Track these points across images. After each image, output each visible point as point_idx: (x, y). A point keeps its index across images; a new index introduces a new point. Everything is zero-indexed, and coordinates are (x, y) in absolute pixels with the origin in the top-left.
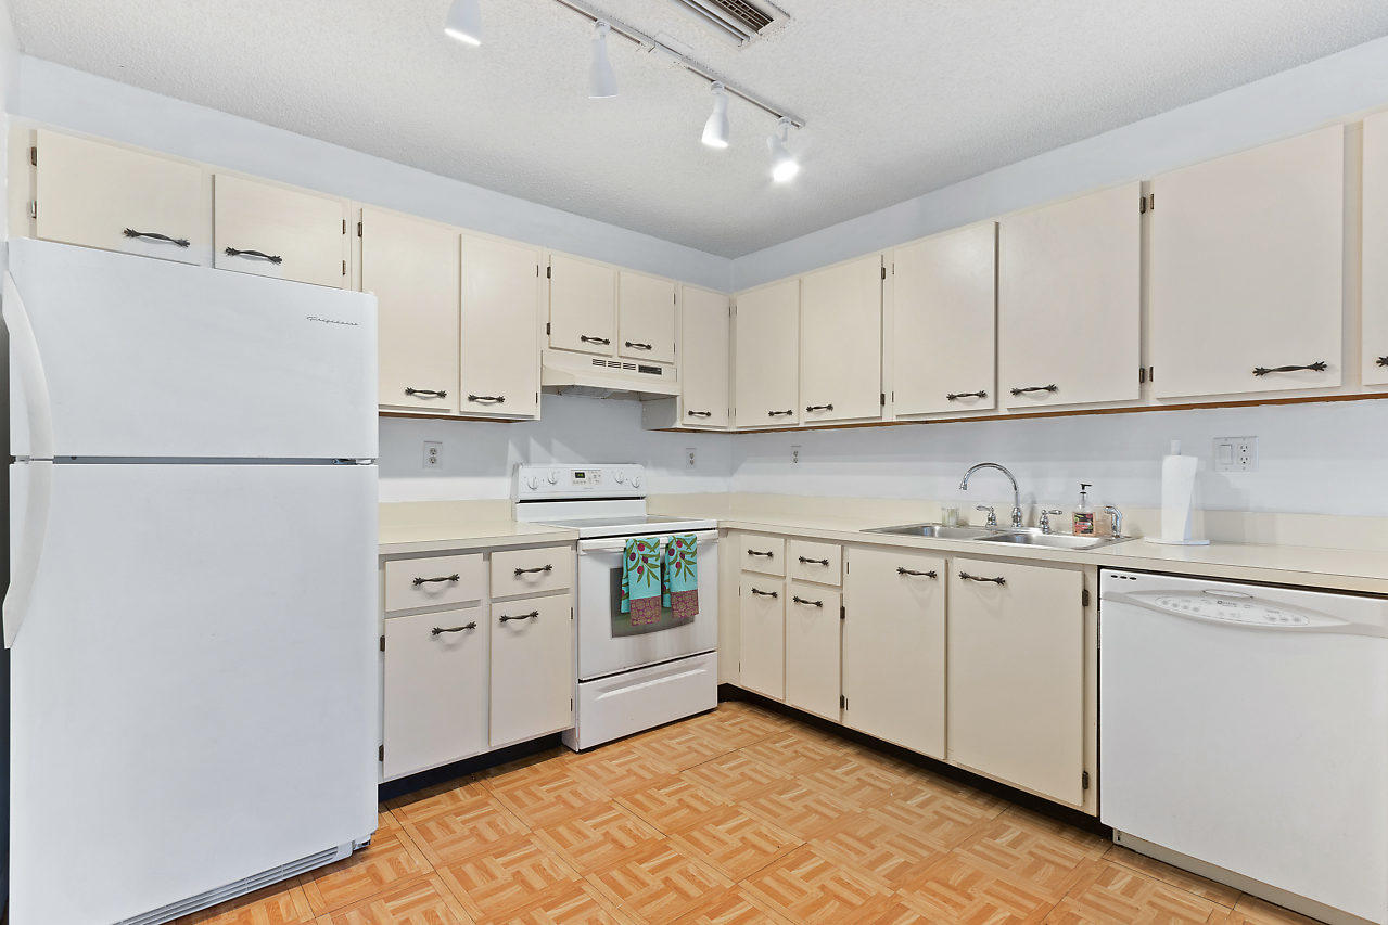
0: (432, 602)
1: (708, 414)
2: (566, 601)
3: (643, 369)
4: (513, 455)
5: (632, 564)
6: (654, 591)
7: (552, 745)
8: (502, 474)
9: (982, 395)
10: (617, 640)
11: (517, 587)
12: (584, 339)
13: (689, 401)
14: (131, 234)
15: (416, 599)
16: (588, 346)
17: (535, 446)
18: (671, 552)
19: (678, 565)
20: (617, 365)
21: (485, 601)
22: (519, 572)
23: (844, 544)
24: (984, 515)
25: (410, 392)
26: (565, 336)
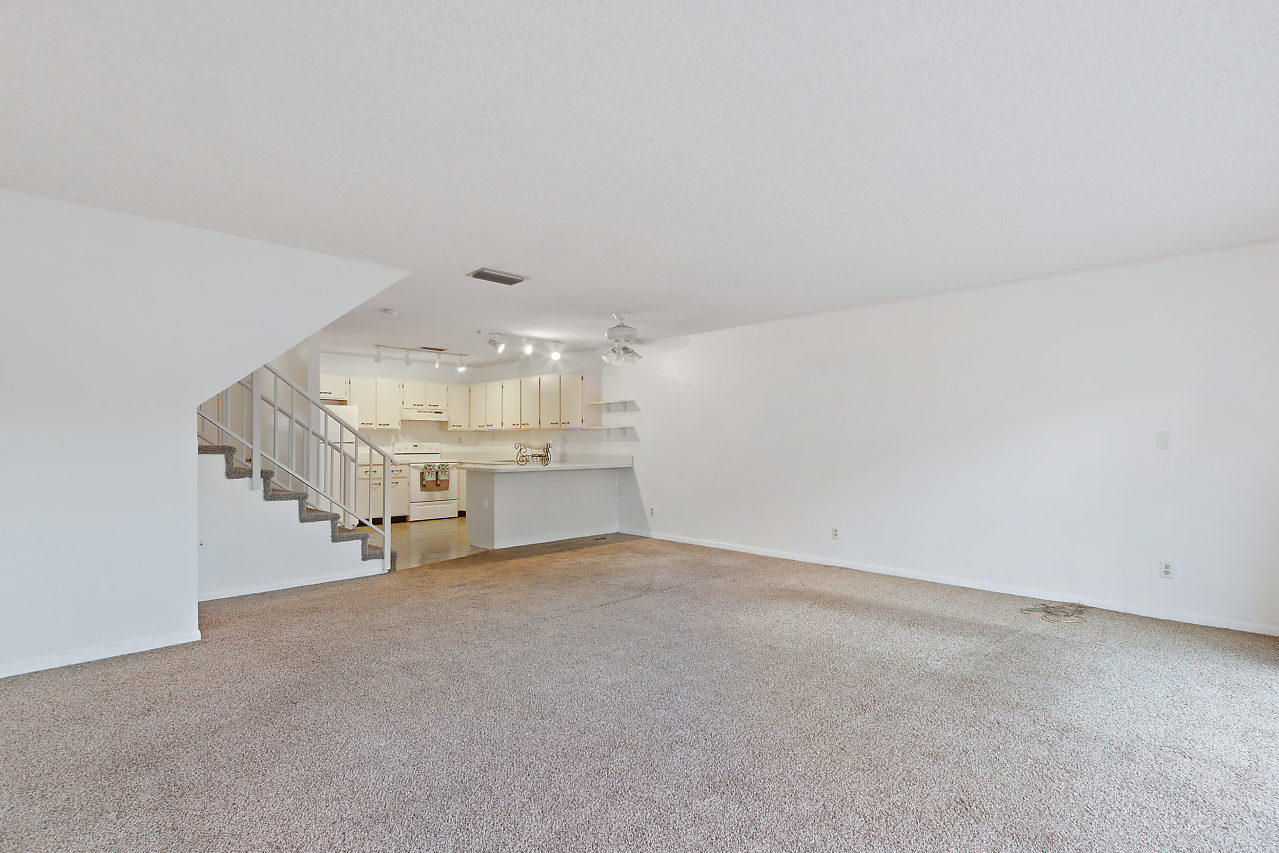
1: (460, 426)
2: (407, 480)
3: (435, 412)
4: (396, 439)
5: (426, 471)
6: (434, 478)
7: (405, 519)
9: (518, 424)
10: (422, 492)
12: (414, 405)
13: (453, 422)
16: (417, 407)
18: (440, 468)
19: (442, 472)
20: (426, 412)
22: (392, 471)
25: (363, 424)
26: (409, 404)
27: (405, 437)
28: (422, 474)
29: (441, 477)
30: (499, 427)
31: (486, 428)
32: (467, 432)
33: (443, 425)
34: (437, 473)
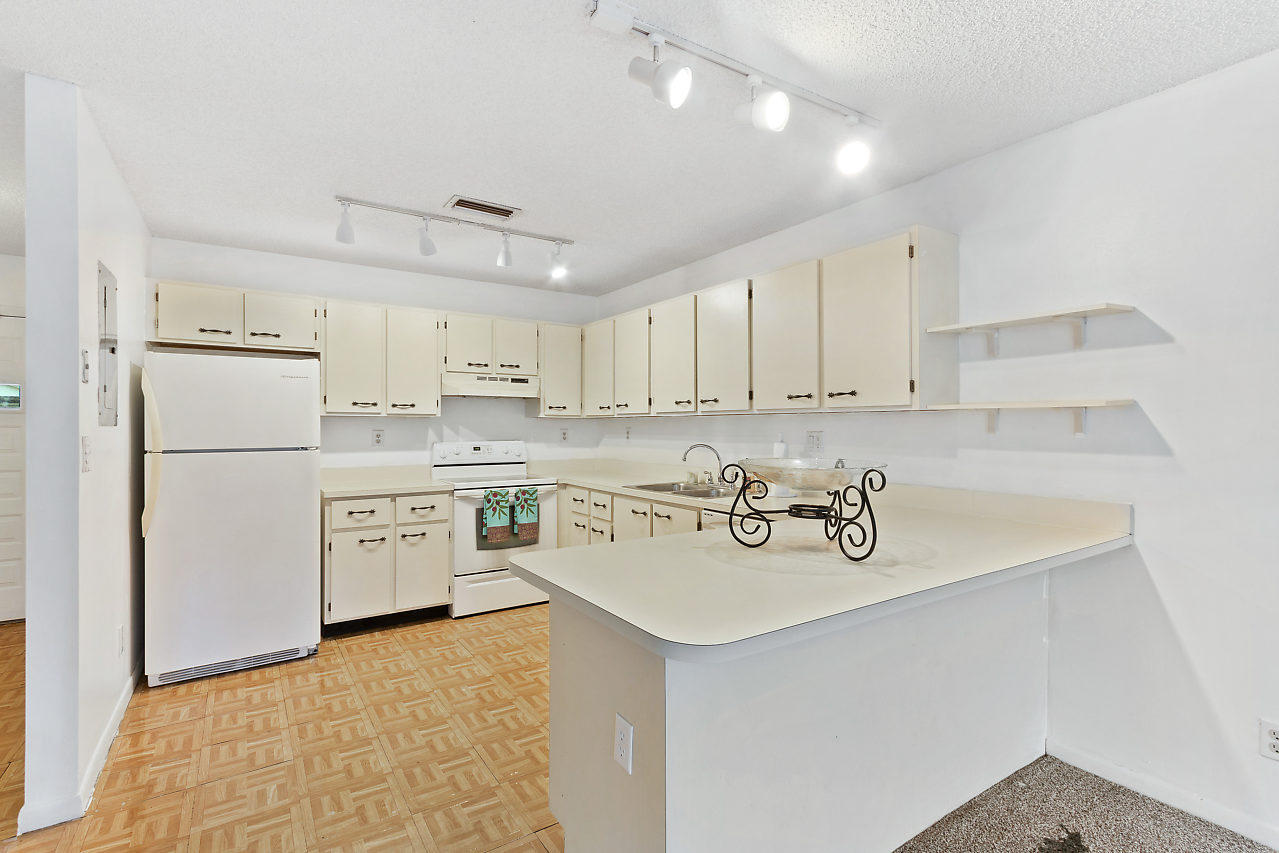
0: (358, 525)
1: (564, 408)
2: (445, 528)
3: (513, 380)
4: (431, 435)
5: (488, 505)
6: (505, 521)
7: (441, 613)
8: (424, 448)
9: (689, 402)
10: (479, 552)
11: (413, 518)
12: (470, 364)
13: (549, 399)
14: (202, 330)
15: (350, 523)
16: (473, 369)
17: (447, 431)
18: (518, 498)
19: (523, 507)
20: (495, 379)
21: (393, 524)
22: (413, 509)
23: (613, 495)
24: (707, 476)
25: (355, 404)
26: (458, 362)
27: (457, 432)
28: (480, 513)
29: (523, 518)
30: (644, 408)
31: (615, 412)
32: (578, 419)
33: (531, 404)
34: (512, 508)
